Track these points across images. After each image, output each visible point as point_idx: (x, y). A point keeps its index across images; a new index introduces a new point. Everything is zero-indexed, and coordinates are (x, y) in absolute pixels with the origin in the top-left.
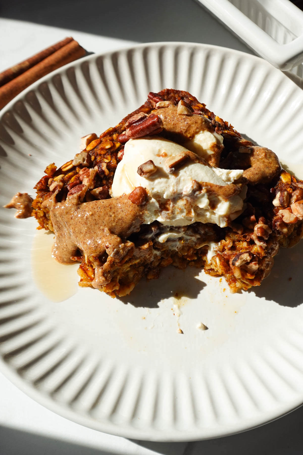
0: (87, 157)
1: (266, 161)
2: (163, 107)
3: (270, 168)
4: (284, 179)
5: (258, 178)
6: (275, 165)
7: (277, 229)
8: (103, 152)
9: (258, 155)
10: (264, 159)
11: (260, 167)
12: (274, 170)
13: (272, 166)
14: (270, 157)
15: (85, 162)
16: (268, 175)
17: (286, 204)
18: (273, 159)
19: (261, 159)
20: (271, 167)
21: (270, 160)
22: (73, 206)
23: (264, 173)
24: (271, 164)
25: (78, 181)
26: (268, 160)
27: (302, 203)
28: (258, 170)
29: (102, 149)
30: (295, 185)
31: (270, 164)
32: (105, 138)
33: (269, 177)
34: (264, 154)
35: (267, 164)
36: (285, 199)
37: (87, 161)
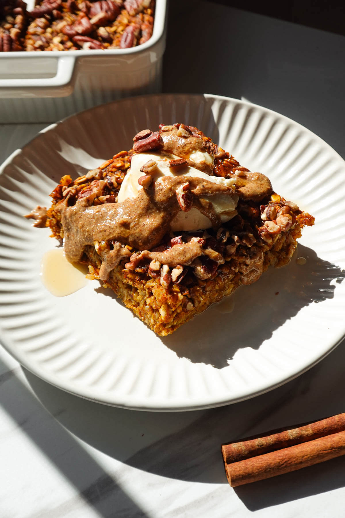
0: (100, 172)
1: (259, 182)
2: (167, 131)
3: (262, 189)
4: (273, 199)
5: (249, 194)
6: (266, 187)
7: (262, 239)
8: (114, 170)
9: (252, 178)
10: (256, 181)
11: (252, 186)
12: (265, 190)
13: (264, 187)
14: (263, 179)
15: (97, 176)
16: (259, 193)
17: (273, 217)
18: (266, 181)
19: (255, 181)
21: (263, 182)
22: (82, 207)
23: (255, 192)
24: (263, 185)
25: (89, 190)
26: (260, 181)
27: (286, 216)
28: (250, 189)
29: (114, 167)
30: (283, 203)
31: (262, 185)
32: (118, 159)
33: (260, 196)
34: (257, 177)
35: (259, 185)
36: (271, 213)
37: (99, 175)
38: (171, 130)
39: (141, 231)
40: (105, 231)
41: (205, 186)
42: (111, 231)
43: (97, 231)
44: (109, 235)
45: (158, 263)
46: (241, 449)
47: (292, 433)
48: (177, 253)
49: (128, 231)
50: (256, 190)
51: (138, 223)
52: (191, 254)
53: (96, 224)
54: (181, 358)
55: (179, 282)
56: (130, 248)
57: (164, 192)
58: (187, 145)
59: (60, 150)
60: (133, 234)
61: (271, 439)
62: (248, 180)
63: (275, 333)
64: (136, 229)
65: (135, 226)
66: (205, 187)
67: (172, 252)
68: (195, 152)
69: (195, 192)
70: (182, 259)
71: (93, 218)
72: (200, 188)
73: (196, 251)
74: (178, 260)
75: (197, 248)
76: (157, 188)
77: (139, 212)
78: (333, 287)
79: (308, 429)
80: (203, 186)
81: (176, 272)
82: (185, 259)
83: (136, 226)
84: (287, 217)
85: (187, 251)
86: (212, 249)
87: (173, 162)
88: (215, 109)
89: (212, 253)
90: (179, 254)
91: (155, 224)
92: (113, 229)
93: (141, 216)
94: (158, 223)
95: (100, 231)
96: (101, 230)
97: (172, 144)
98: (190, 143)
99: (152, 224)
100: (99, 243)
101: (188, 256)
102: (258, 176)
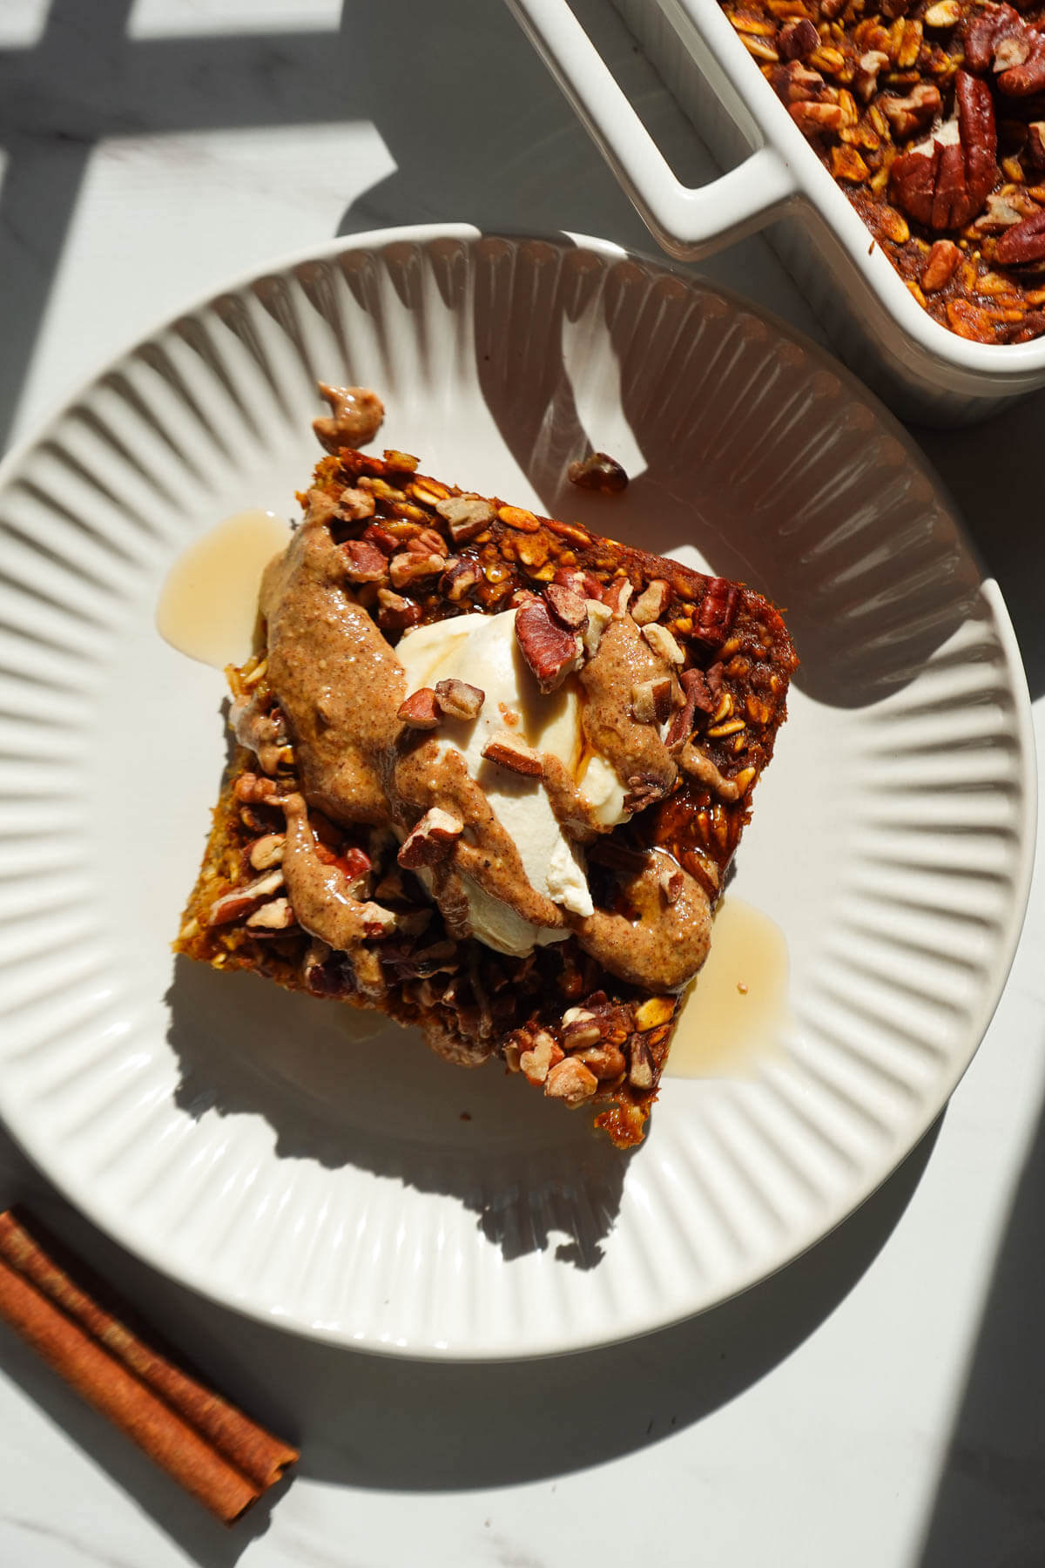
0: (477, 525)
1: (667, 950)
3: (650, 967)
4: (649, 1013)
6: (665, 975)
8: (508, 553)
9: (672, 924)
10: (667, 942)
11: (639, 942)
12: (652, 979)
13: (660, 971)
14: (683, 954)
15: (455, 530)
16: (629, 969)
17: (569, 1045)
18: (681, 962)
19: (667, 936)
20: (655, 968)
21: (674, 959)
22: (324, 572)
23: (628, 959)
24: (665, 964)
25: (395, 542)
26: (672, 952)
27: (585, 1079)
28: (624, 942)
29: (514, 548)
30: (633, 1044)
31: (661, 961)
32: (552, 535)
33: (626, 975)
35: (658, 954)
36: (578, 1036)
37: (463, 531)
38: (656, 651)
39: (328, 765)
40: (291, 675)
41: (490, 868)
42: (295, 691)
43: (284, 652)
44: (288, 692)
45: (277, 854)
46: (18, 1255)
47: (117, 1334)
48: (312, 890)
49: (313, 733)
50: (633, 956)
51: (340, 747)
52: (323, 930)
53: (299, 638)
54: (164, 1004)
55: (252, 935)
56: (289, 759)
57: (417, 780)
58: (614, 734)
59: (574, 318)
60: (312, 749)
61: (77, 1299)
62: (661, 917)
63: (349, 1172)
64: (327, 750)
65: (332, 743)
66: (487, 869)
67: (312, 876)
68: (606, 767)
69: (459, 854)
70: (305, 912)
71: (309, 622)
72: (475, 859)
73: (333, 936)
74: (299, 904)
75: (343, 934)
76: (418, 755)
77: (362, 733)
78: (544, 1245)
79: (147, 1361)
80: (487, 864)
81: (274, 915)
82: (308, 919)
83: (332, 748)
84: (582, 1082)
85: (325, 915)
86: (380, 960)
87: (503, 753)
88: (968, 634)
89: (369, 967)
90: (311, 897)
91: (352, 793)
92: (301, 692)
93: (357, 742)
94: (359, 798)
95: (285, 662)
96: (290, 663)
97: (604, 690)
98: (623, 741)
99: (347, 786)
100: (264, 677)
101: (318, 923)
102: (685, 938)
